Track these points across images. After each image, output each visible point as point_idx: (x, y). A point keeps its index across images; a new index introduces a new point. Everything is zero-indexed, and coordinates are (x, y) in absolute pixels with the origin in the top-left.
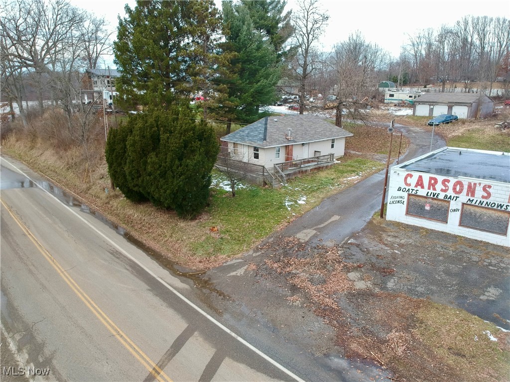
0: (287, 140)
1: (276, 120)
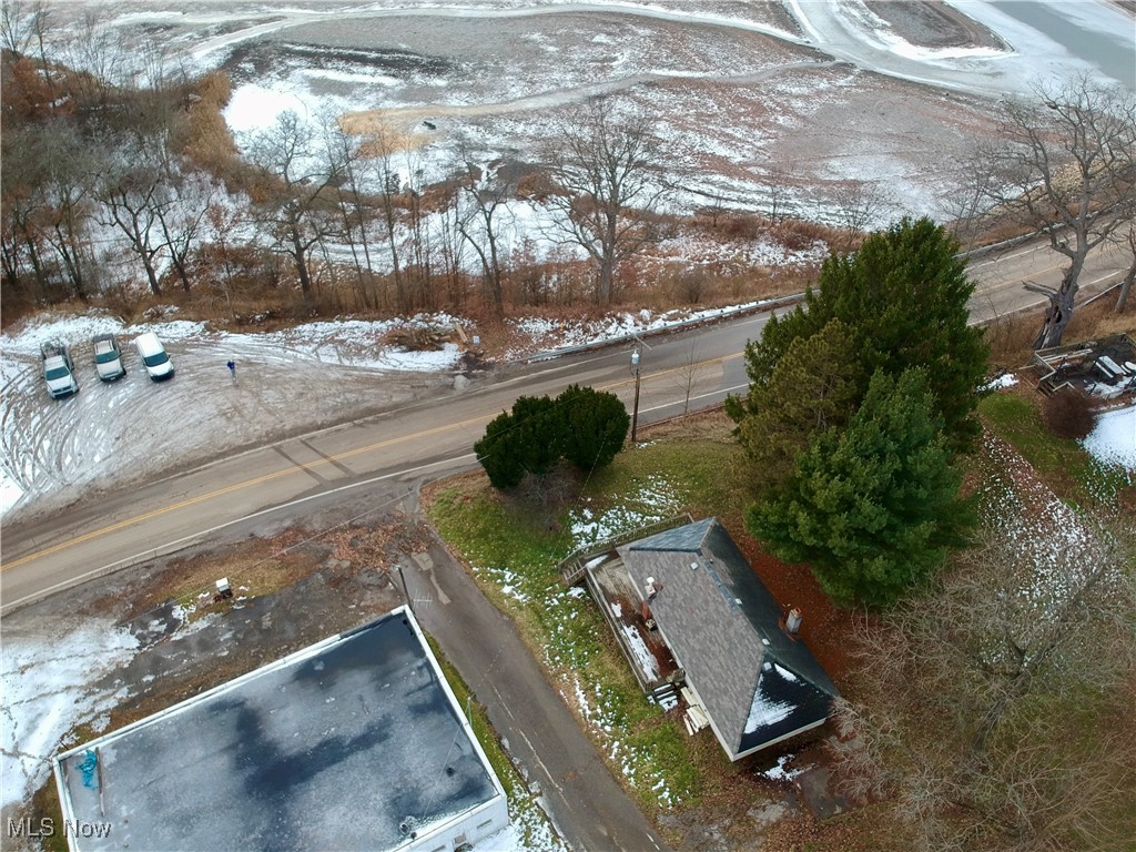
1: (695, 565)
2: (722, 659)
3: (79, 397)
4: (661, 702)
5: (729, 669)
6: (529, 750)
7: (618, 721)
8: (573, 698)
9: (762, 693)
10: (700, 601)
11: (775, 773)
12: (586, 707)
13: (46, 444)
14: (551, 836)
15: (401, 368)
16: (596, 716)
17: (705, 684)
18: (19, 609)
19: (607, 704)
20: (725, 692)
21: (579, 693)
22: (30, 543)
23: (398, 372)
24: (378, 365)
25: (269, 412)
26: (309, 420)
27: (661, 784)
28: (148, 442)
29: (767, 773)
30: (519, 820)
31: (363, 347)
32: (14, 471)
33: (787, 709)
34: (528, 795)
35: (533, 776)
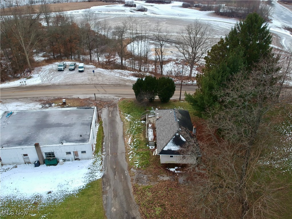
2: (166, 132)
3: (63, 72)
4: (150, 146)
6: (109, 146)
7: (135, 147)
8: (127, 140)
9: (173, 141)
10: (168, 120)
11: (172, 170)
12: (129, 143)
13: (51, 76)
14: (100, 163)
15: (132, 79)
16: (131, 145)
18: (25, 98)
19: (135, 143)
21: (130, 139)
22: (36, 89)
23: (131, 80)
24: (127, 78)
25: (98, 81)
26: (105, 83)
27: (138, 162)
28: (71, 80)
29: (170, 169)
30: (95, 159)
31: (126, 75)
32: (42, 79)
33: (179, 148)
34: (101, 154)
35: (105, 151)
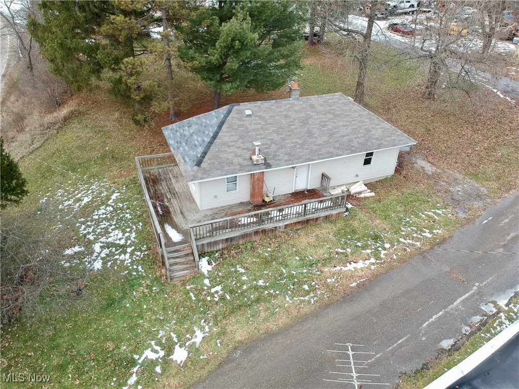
0: (250, 163)
1: (248, 112)
2: (341, 123)
5: (350, 122)
8: (360, 274)
10: (284, 121)
12: (367, 262)
17: (359, 143)
20: (368, 131)
21: (351, 267)
34: (502, 314)
35: (478, 312)
